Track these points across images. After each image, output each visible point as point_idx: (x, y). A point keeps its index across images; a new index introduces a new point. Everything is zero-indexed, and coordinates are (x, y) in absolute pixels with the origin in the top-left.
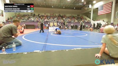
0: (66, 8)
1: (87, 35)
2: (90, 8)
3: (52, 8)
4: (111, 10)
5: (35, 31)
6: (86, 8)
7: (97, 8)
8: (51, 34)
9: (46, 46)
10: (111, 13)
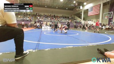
0: (59, 8)
1: (78, 34)
2: (81, 9)
3: (45, 7)
4: (99, 11)
5: (28, 30)
6: (78, 9)
7: (88, 10)
8: (44, 33)
9: (39, 45)
10: (99, 14)
